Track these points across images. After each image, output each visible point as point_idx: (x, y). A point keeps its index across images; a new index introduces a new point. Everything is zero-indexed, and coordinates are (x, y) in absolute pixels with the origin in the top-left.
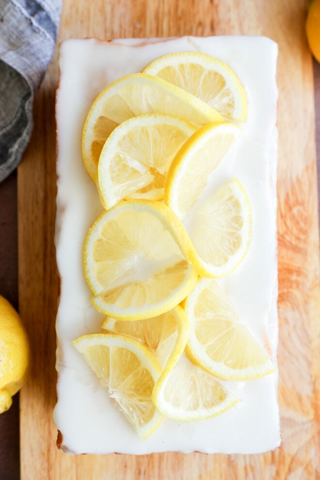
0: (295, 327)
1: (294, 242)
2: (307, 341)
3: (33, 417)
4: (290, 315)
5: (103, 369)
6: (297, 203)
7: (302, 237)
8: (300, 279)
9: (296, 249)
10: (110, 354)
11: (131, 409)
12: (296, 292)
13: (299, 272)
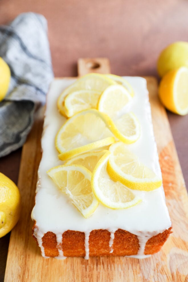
0: (175, 207)
1: (168, 170)
2: (183, 214)
3: (16, 255)
4: (171, 201)
5: (63, 182)
6: (166, 155)
7: (171, 168)
8: (174, 186)
9: (169, 173)
10: (68, 175)
11: (78, 201)
12: (173, 192)
13: (173, 183)
